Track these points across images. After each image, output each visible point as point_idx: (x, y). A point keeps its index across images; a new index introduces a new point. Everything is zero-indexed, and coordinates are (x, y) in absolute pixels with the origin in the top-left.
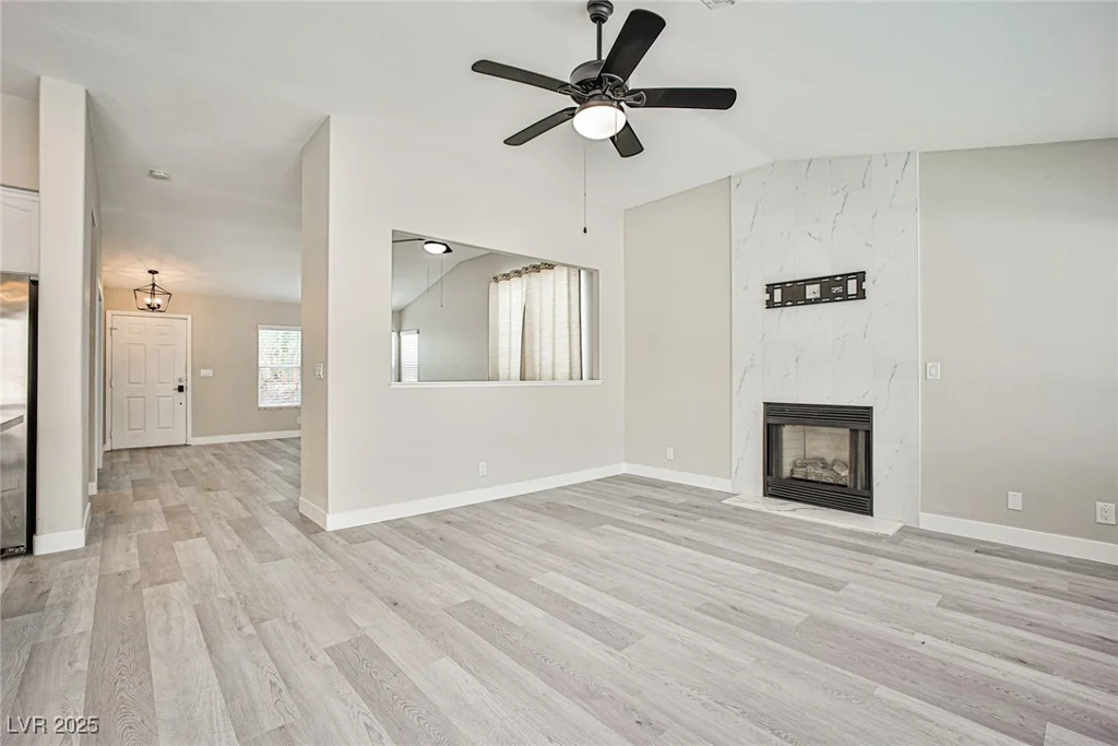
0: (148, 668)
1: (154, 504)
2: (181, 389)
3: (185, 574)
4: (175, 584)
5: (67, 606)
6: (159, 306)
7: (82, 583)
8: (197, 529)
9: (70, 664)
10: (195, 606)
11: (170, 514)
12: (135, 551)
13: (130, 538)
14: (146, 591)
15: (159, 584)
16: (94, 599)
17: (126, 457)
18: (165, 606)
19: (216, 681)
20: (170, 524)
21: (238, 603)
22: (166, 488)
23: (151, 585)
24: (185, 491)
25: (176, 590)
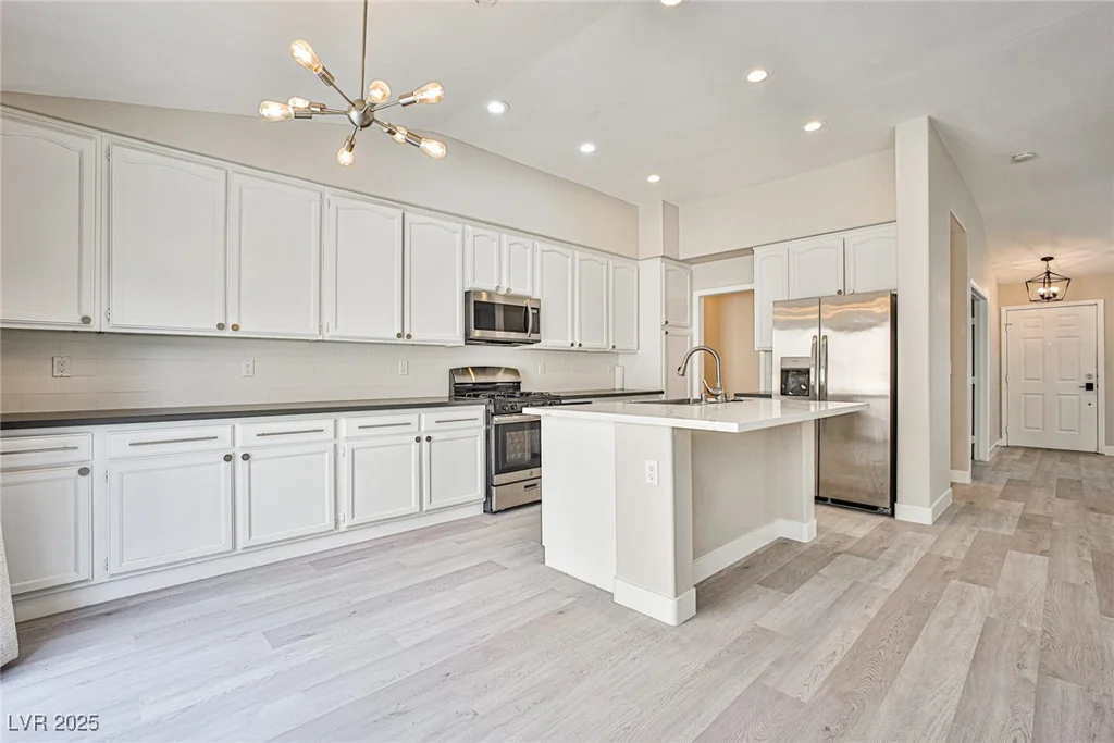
0: (911, 646)
1: (1017, 507)
2: (1089, 387)
3: (999, 585)
4: (984, 589)
5: (891, 565)
6: (1055, 295)
7: (911, 553)
8: (1046, 545)
9: (866, 607)
10: (988, 617)
11: (1025, 522)
12: (968, 543)
13: (972, 531)
14: (953, 582)
15: (968, 581)
16: (911, 569)
17: (1018, 455)
18: (961, 603)
19: (958, 696)
20: (1019, 531)
21: (1038, 642)
22: (1040, 495)
23: (961, 580)
24: (1060, 503)
25: (980, 593)
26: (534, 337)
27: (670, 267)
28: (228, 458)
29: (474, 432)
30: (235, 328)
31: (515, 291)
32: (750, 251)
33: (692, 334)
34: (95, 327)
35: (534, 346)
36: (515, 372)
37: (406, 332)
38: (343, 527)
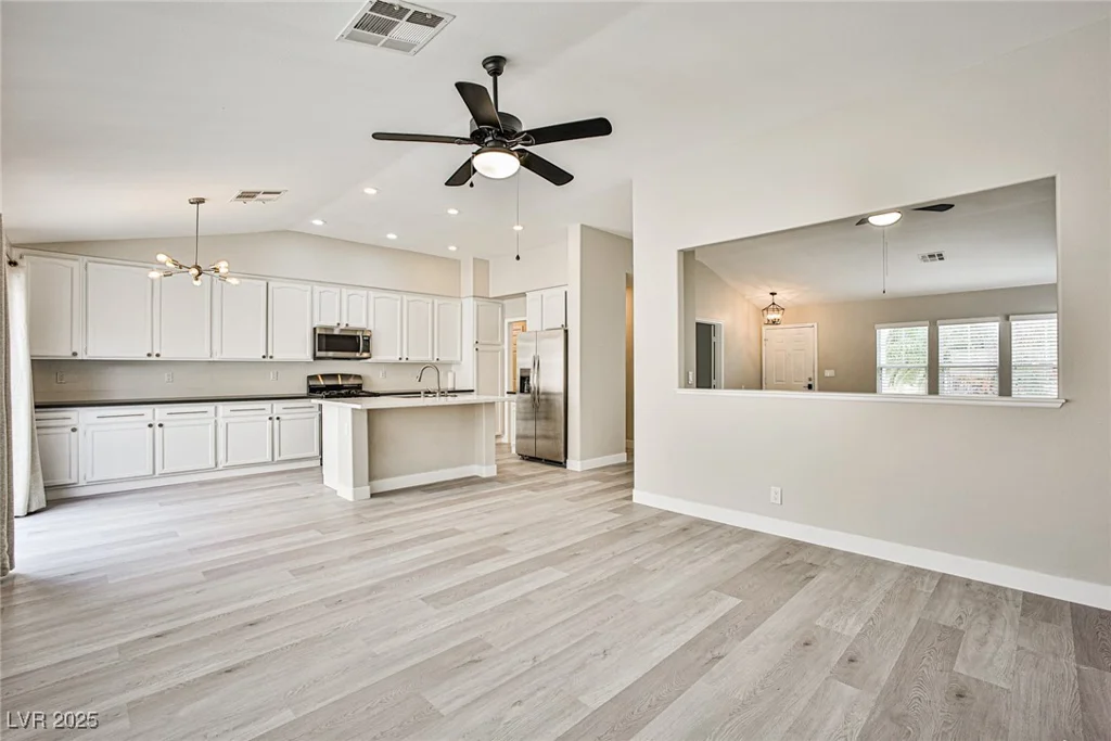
2: (810, 387)
26: (365, 355)
27: (480, 303)
28: (150, 426)
29: (312, 415)
30: (158, 355)
31: (353, 325)
32: (524, 294)
33: (503, 351)
34: (79, 357)
35: (369, 360)
36: (359, 377)
37: (270, 354)
38: (220, 467)
